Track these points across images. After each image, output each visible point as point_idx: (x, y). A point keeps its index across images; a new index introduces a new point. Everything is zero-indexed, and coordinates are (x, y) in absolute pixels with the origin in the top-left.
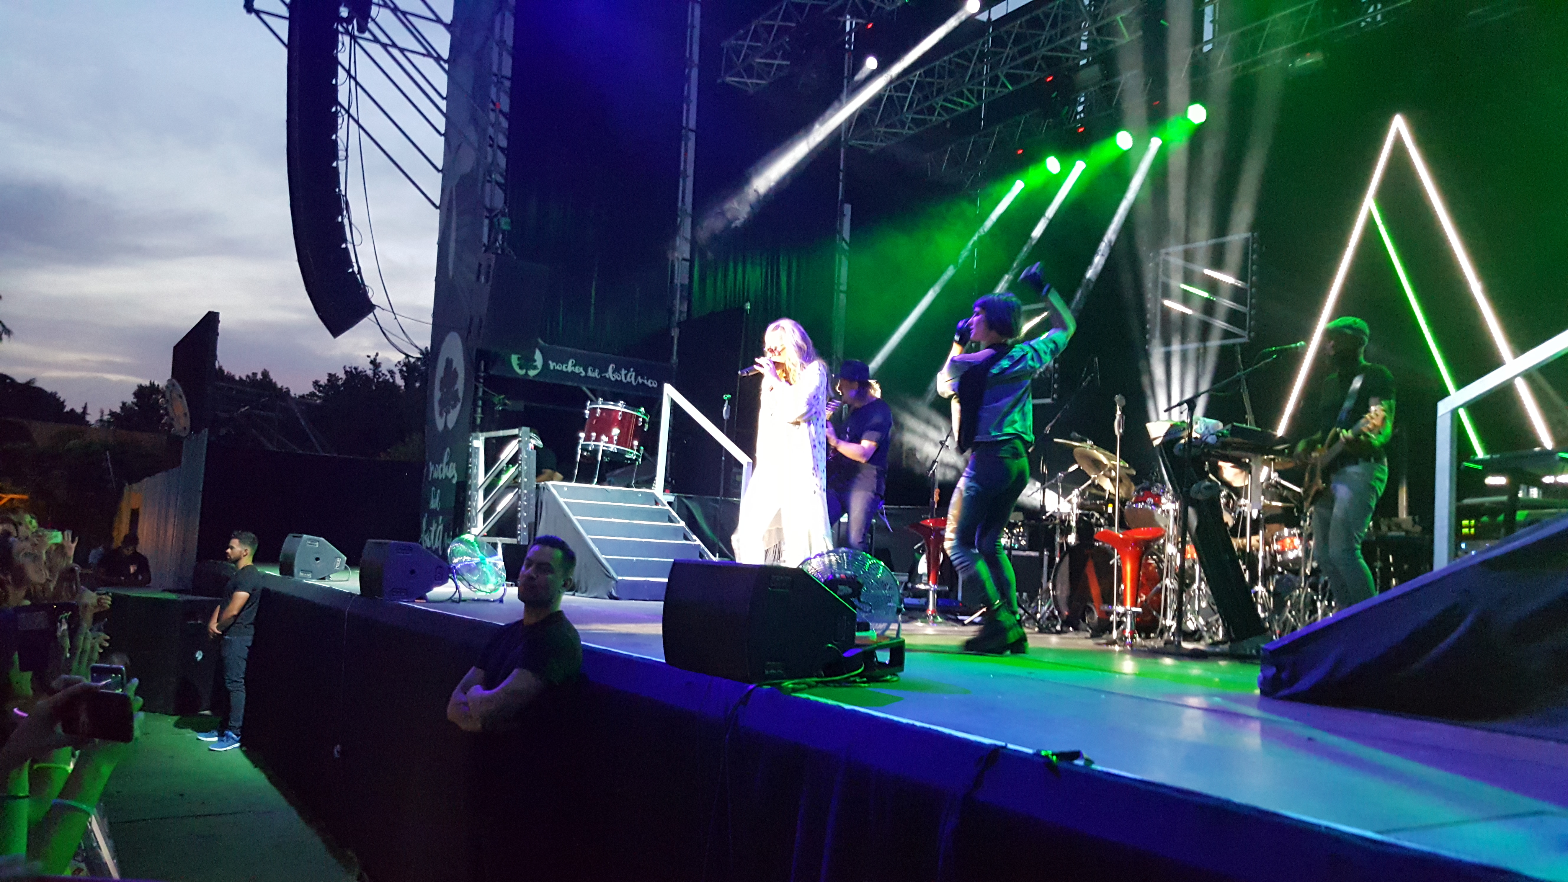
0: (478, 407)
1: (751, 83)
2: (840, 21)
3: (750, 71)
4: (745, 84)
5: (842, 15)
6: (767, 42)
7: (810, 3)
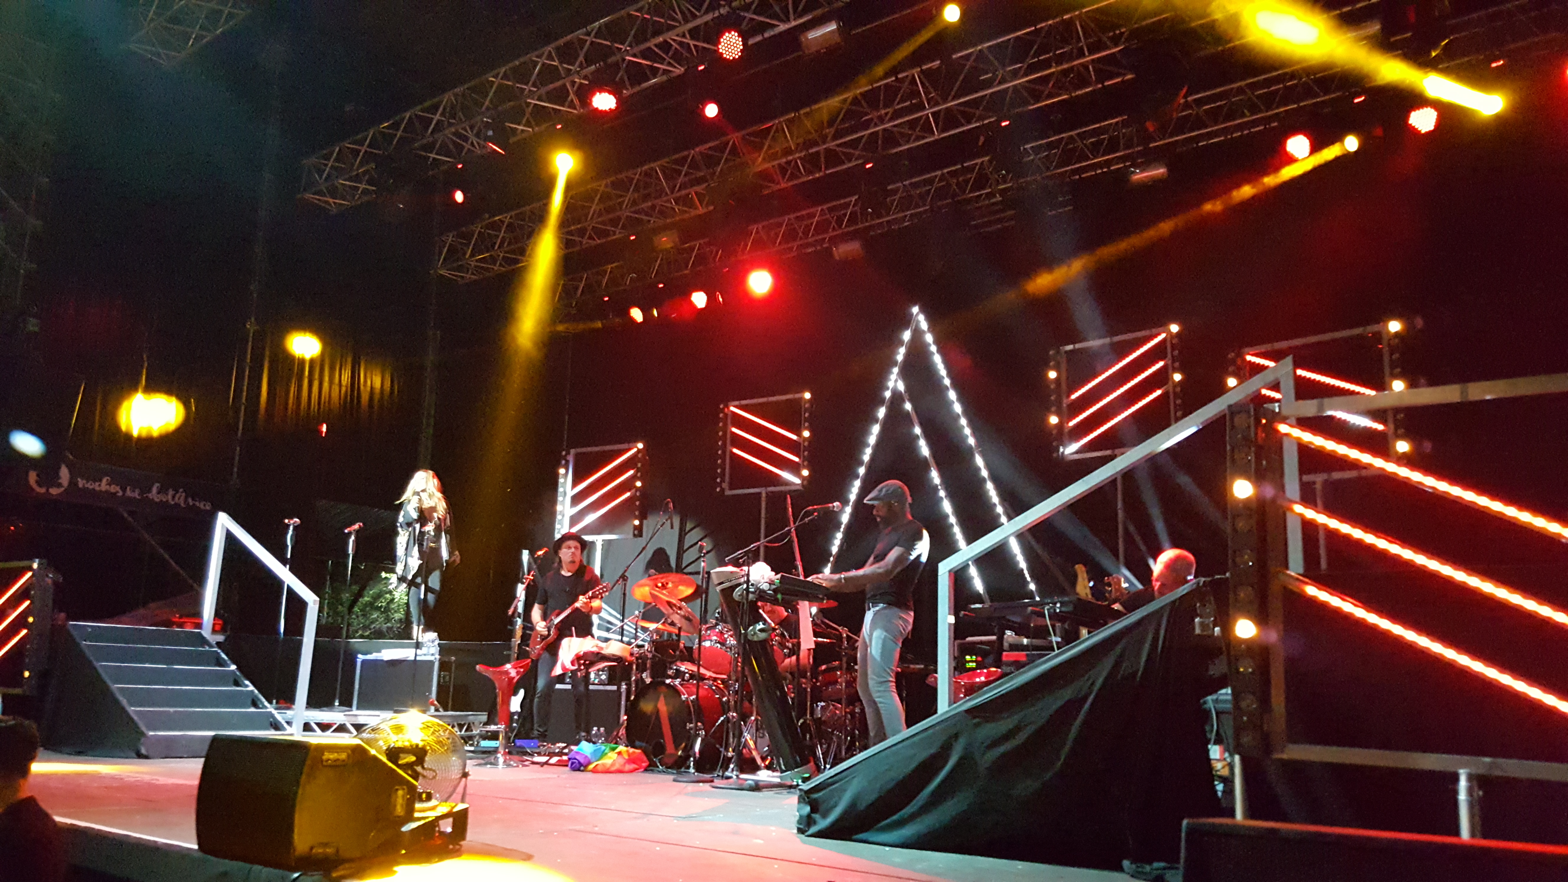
1: (335, 203)
2: (429, 157)
3: (333, 192)
4: (327, 202)
5: (431, 152)
6: (353, 165)
7: (399, 134)
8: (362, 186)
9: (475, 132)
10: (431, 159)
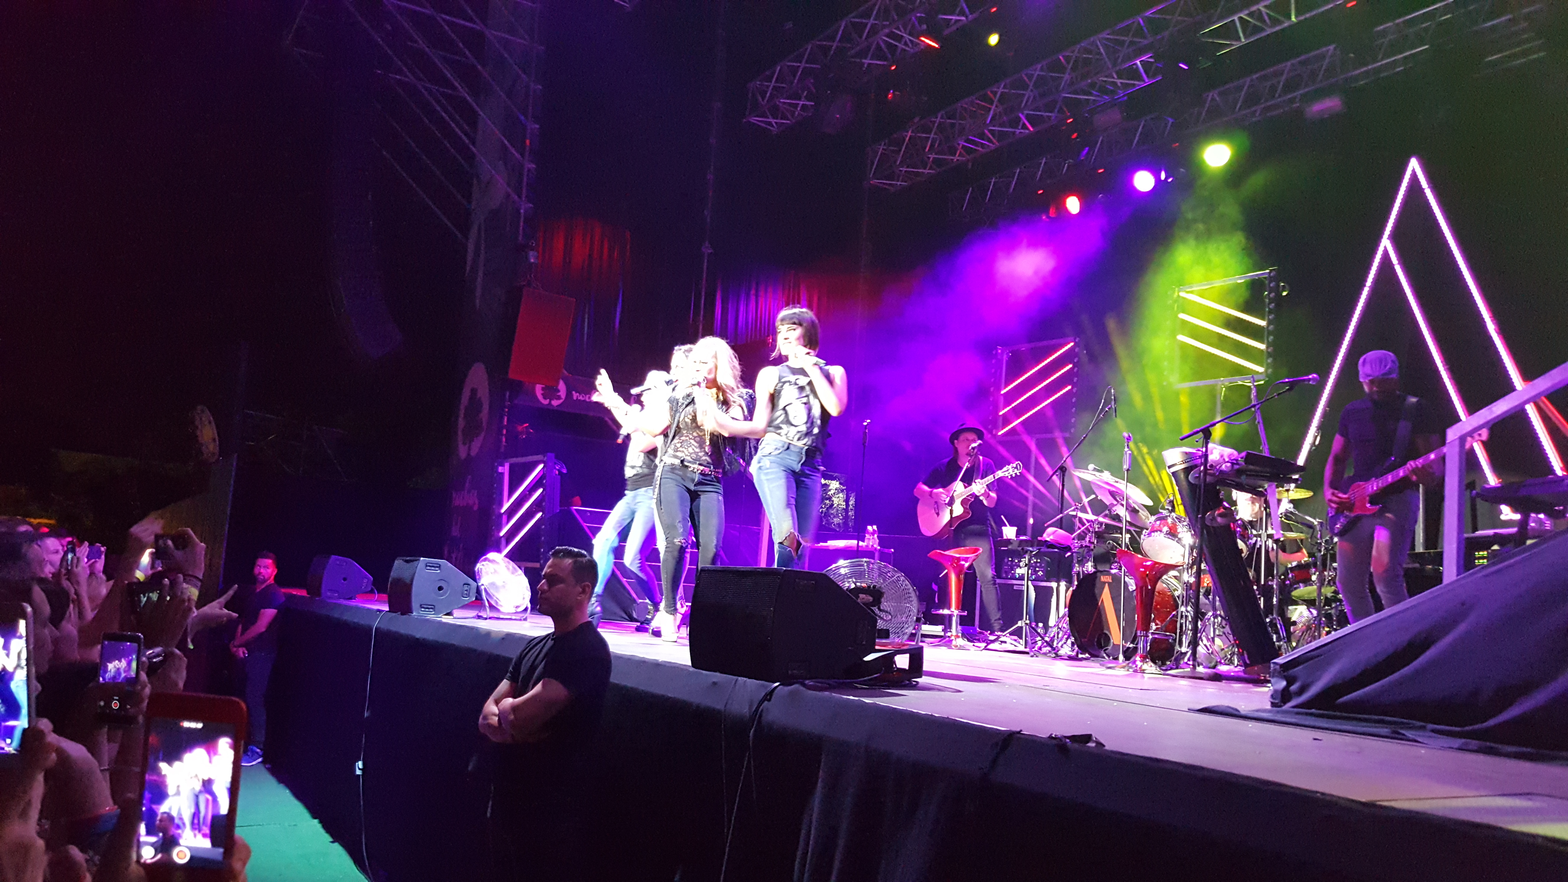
0: (502, 435)
1: (776, 123)
2: (864, 64)
3: (775, 111)
4: (770, 124)
5: (866, 58)
6: (792, 83)
7: (835, 45)
8: (802, 103)
9: (908, 31)
10: (866, 66)
